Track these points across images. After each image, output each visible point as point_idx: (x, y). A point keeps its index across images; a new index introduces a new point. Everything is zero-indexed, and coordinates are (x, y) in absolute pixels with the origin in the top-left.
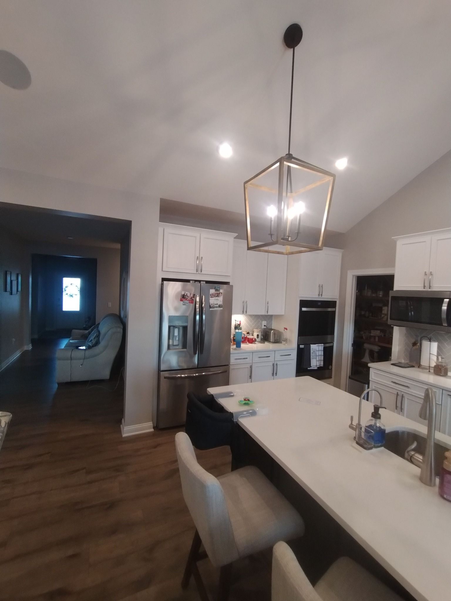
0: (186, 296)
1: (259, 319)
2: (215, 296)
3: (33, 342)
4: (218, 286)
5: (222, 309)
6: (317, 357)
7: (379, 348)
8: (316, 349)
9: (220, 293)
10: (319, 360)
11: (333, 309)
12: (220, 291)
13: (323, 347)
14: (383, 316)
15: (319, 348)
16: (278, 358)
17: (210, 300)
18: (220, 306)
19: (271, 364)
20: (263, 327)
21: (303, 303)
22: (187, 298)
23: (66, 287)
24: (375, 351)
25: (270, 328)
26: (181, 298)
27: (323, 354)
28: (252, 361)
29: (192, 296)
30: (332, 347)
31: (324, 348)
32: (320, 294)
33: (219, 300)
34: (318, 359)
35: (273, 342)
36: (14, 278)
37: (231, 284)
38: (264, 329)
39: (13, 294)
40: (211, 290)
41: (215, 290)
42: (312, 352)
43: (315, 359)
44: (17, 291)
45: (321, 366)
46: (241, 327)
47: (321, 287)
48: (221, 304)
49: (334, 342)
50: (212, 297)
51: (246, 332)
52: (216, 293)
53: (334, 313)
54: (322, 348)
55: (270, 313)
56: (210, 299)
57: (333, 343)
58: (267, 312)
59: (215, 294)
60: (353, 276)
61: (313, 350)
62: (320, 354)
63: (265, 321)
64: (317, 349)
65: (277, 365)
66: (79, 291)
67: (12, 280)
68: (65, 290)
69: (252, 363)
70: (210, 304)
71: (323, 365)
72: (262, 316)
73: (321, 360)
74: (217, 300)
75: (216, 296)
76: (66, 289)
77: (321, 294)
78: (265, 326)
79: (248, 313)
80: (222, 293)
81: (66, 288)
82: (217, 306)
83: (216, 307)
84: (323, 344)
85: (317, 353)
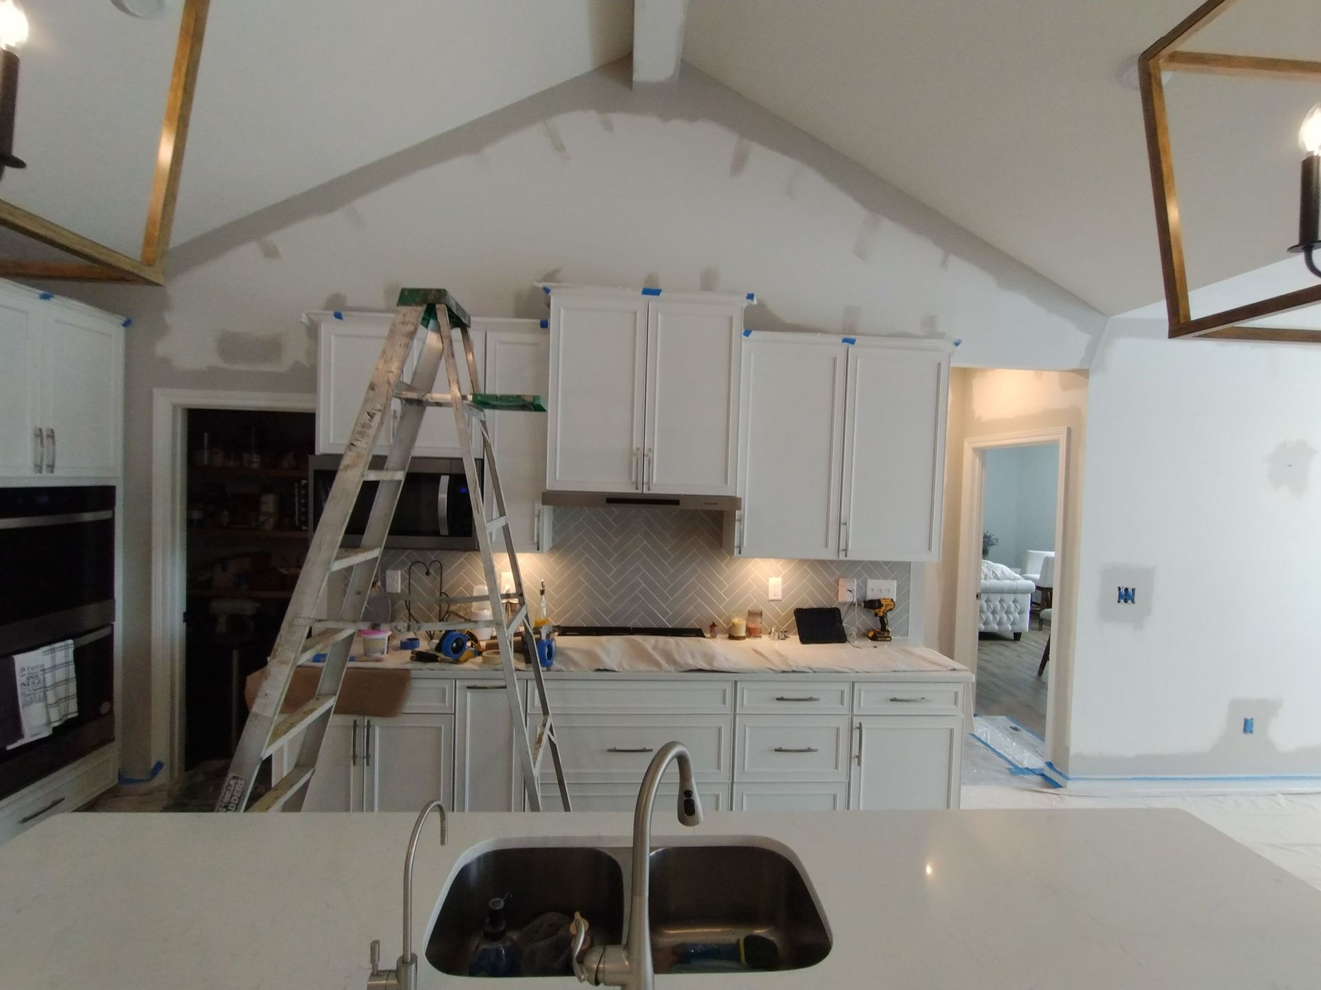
6: (50, 694)
7: (258, 605)
8: (43, 666)
10: (57, 702)
11: (103, 515)
13: (71, 651)
14: (262, 518)
15: (52, 658)
27: (73, 674)
30: (107, 641)
31: (79, 654)
32: (45, 464)
34: (51, 700)
42: (25, 681)
45: (70, 717)
47: (45, 437)
49: (114, 620)
53: (109, 525)
54: (66, 654)
57: (109, 627)
60: (174, 406)
61: (26, 672)
62: (61, 678)
64: (48, 665)
71: (79, 711)
73: (67, 698)
77: (49, 462)
84: (70, 642)
85: (48, 676)
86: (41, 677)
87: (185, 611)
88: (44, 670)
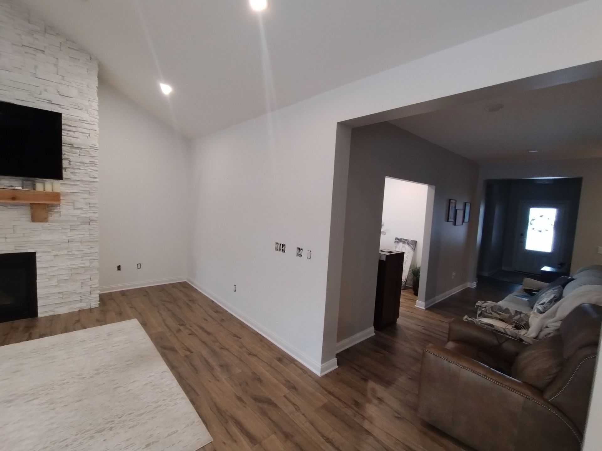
3: (480, 278)
23: (533, 220)
36: (460, 207)
39: (456, 224)
44: (463, 221)
66: (552, 225)
67: (457, 210)
68: (531, 224)
76: (533, 222)
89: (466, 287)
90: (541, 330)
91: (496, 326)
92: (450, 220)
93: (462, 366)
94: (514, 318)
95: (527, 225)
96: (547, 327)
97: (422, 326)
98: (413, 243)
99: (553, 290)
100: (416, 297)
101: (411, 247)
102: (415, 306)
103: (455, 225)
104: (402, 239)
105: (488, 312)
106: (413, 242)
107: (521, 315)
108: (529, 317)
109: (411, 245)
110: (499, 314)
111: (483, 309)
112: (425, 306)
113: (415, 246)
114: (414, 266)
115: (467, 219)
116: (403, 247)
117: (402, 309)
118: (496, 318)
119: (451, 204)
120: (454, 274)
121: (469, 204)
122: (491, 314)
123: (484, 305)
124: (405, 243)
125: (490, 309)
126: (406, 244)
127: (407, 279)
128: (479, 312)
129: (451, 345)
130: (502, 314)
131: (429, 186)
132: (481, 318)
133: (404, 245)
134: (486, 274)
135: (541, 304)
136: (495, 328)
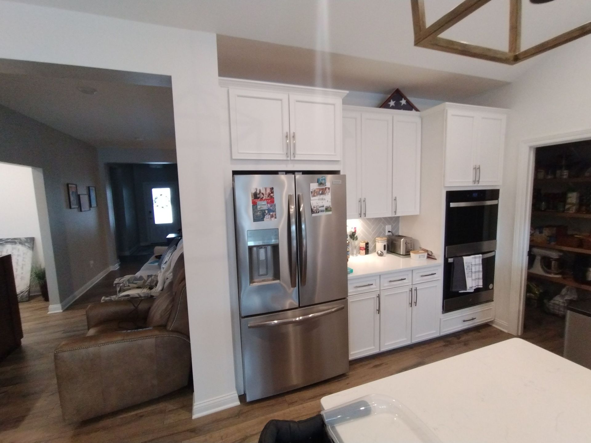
0: (259, 194)
1: (381, 223)
2: (319, 193)
4: (322, 177)
5: (330, 213)
6: (473, 275)
7: (561, 254)
9: (326, 188)
10: (475, 279)
11: (494, 202)
12: (326, 185)
13: (481, 259)
14: (567, 207)
15: (475, 261)
16: (417, 279)
17: (311, 201)
18: (327, 209)
19: (407, 289)
20: (387, 234)
21: (452, 196)
22: (263, 198)
23: (156, 198)
24: (552, 258)
25: (397, 234)
26: (252, 200)
27: (481, 269)
28: (380, 288)
29: (269, 191)
30: (493, 258)
31: (483, 260)
32: (476, 181)
33: (325, 200)
34: (474, 278)
35: (404, 254)
36: (82, 191)
37: (342, 173)
38: (389, 236)
39: (83, 210)
40: (311, 185)
41: (319, 184)
42: (466, 268)
43: (470, 277)
44: (90, 206)
45: (479, 287)
46: (357, 236)
47: (477, 169)
48: (330, 206)
49: (496, 249)
50: (314, 196)
51: (364, 242)
52: (320, 189)
53: (496, 207)
54: (479, 260)
55: (398, 215)
56: (312, 198)
57: (494, 252)
58: (395, 212)
59: (318, 190)
60: (530, 147)
61: (467, 264)
62: (477, 270)
63: (389, 224)
64: (473, 263)
65: (416, 290)
66: (169, 201)
67: (79, 195)
68: (155, 202)
69: (380, 290)
70: (312, 207)
71: (483, 285)
72: (385, 219)
73: (479, 279)
74: (322, 199)
75: (321, 194)
77: (478, 180)
78: (389, 232)
79: (367, 217)
80: (329, 188)
81: (156, 200)
82: (324, 208)
83: (322, 211)
84: (481, 255)
85: (473, 268)
86: (471, 267)
87: (528, 250)
88: (472, 265)
89: (109, 272)
90: (164, 283)
91: (131, 294)
92: (73, 207)
93: (101, 344)
94: (147, 282)
95: (153, 204)
96: (167, 279)
97: (61, 331)
98: (29, 241)
99: (171, 249)
100: (47, 303)
101: (27, 247)
102: (49, 313)
103: (81, 211)
104: (9, 239)
105: (125, 285)
106: (28, 239)
107: (152, 277)
108: (157, 276)
109: (26, 244)
110: (136, 283)
111: (121, 285)
112: (62, 308)
113: (33, 244)
114: (37, 268)
115: (94, 204)
116: (13, 249)
117: (25, 326)
118: (134, 288)
119: (70, 189)
120: (92, 262)
121: (94, 188)
122: (129, 286)
123: (121, 281)
124: (15, 243)
125: (127, 282)
126: (18, 244)
127: (29, 287)
128: (118, 289)
129: (92, 332)
130: (137, 283)
131: (32, 168)
132: (121, 293)
133: (14, 246)
134: (127, 253)
135: (164, 264)
136: (131, 296)
